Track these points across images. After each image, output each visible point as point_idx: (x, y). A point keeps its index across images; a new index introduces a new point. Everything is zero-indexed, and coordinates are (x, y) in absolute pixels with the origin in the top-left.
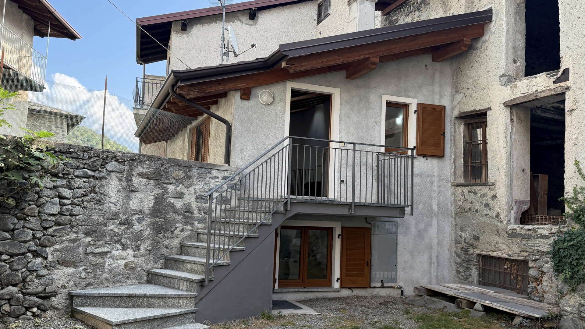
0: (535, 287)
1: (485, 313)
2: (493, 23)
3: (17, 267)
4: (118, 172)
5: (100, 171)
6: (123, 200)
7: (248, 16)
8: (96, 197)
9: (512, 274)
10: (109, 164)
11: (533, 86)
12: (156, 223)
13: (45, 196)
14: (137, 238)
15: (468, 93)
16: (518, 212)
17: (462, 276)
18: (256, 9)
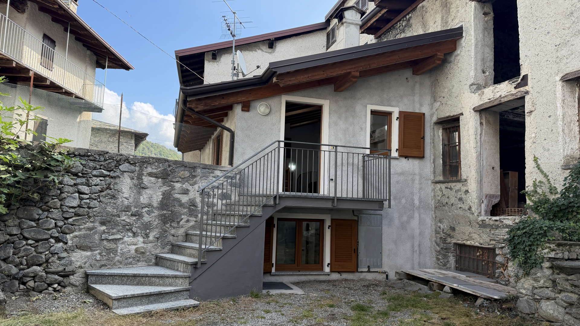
0: (502, 273)
1: (452, 294)
2: (464, 38)
3: (41, 251)
4: (130, 172)
5: (115, 171)
6: (134, 195)
7: (268, 45)
8: (111, 192)
9: (484, 261)
10: (122, 166)
11: (497, 92)
12: (164, 215)
13: (66, 192)
14: (147, 227)
15: (444, 101)
16: (488, 205)
17: (441, 262)
18: (274, 39)
